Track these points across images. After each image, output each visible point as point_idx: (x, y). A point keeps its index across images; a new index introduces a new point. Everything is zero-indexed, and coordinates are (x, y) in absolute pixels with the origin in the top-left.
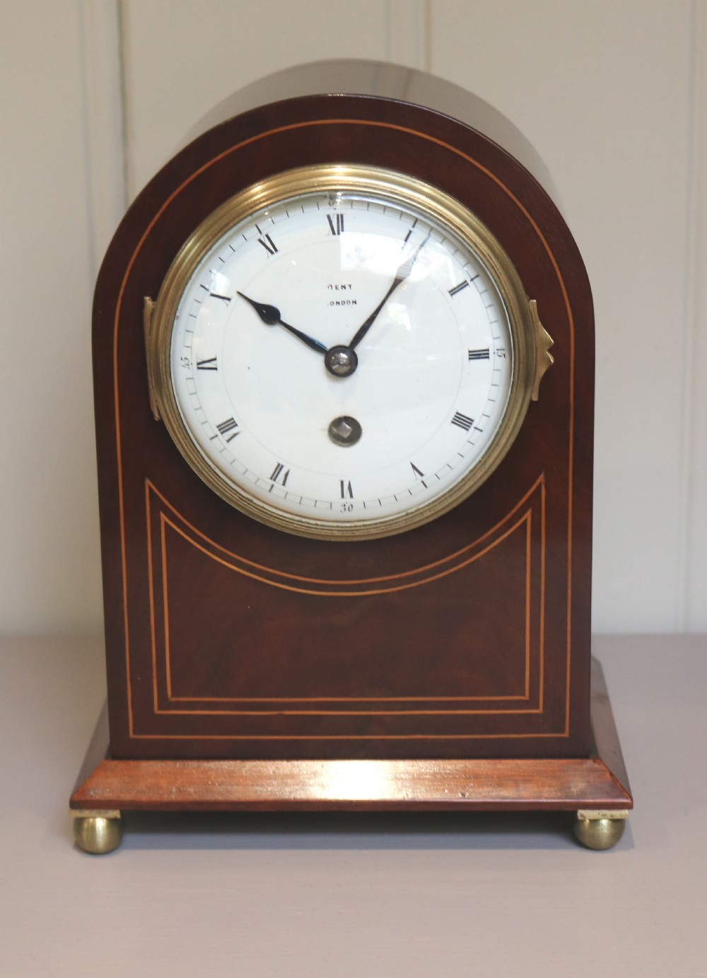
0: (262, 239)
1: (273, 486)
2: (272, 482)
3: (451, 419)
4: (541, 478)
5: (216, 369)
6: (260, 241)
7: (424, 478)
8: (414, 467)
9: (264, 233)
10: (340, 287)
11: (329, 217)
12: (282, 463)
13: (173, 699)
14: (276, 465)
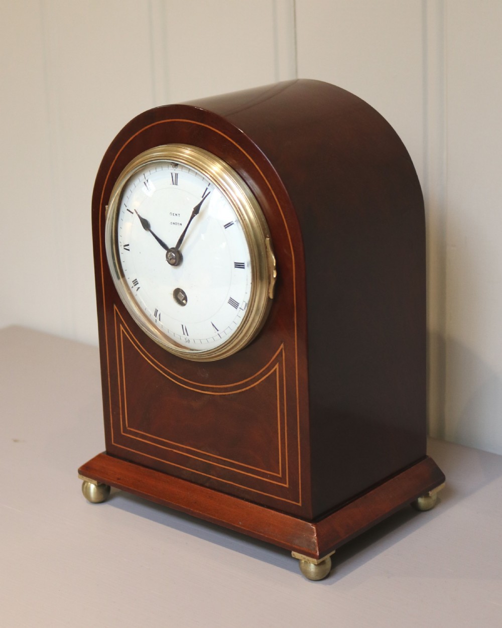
2: (155, 317)
3: (228, 301)
4: (282, 346)
5: (129, 250)
6: (145, 183)
7: (219, 332)
8: (213, 325)
9: (146, 179)
10: (175, 215)
11: (172, 174)
12: (157, 309)
13: (129, 429)
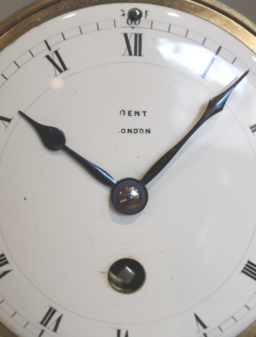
0: (51, 56)
1: (43, 331)
2: (42, 327)
3: (242, 267)
6: (48, 57)
7: (206, 331)
8: (198, 319)
9: (53, 49)
10: (133, 113)
11: (126, 35)
12: (55, 307)
14: (48, 309)
